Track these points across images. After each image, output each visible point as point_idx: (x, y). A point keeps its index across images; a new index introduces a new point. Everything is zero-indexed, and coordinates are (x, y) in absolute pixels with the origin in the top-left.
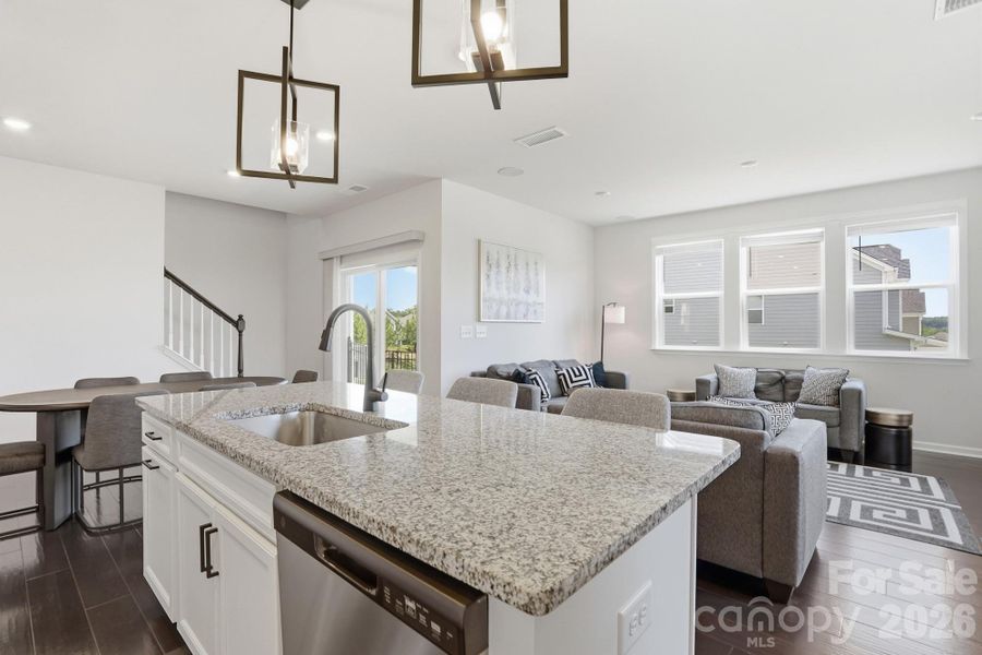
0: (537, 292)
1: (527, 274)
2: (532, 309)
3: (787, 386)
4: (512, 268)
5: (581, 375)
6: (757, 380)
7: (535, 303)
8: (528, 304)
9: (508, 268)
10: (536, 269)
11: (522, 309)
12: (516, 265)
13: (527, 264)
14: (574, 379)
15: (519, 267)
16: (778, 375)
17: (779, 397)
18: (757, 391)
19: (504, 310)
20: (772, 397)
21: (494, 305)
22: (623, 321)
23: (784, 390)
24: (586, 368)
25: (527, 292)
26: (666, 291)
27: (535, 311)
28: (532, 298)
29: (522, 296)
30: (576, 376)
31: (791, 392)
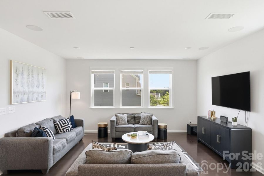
0: (43, 87)
1: (38, 78)
2: (40, 95)
3: (136, 119)
4: (31, 76)
5: (66, 123)
6: (128, 118)
7: (42, 92)
8: (38, 93)
9: (28, 76)
10: (42, 77)
11: (36, 95)
12: (32, 74)
13: (38, 74)
14: (63, 125)
15: (34, 75)
16: (133, 115)
17: (134, 122)
18: (128, 121)
19: (26, 97)
20: (131, 123)
21: (20, 95)
22: (80, 98)
23: (135, 120)
24: (68, 120)
25: (38, 87)
26: (95, 87)
27: (42, 96)
28: (41, 90)
29: (35, 89)
30: (63, 124)
31: (137, 121)
